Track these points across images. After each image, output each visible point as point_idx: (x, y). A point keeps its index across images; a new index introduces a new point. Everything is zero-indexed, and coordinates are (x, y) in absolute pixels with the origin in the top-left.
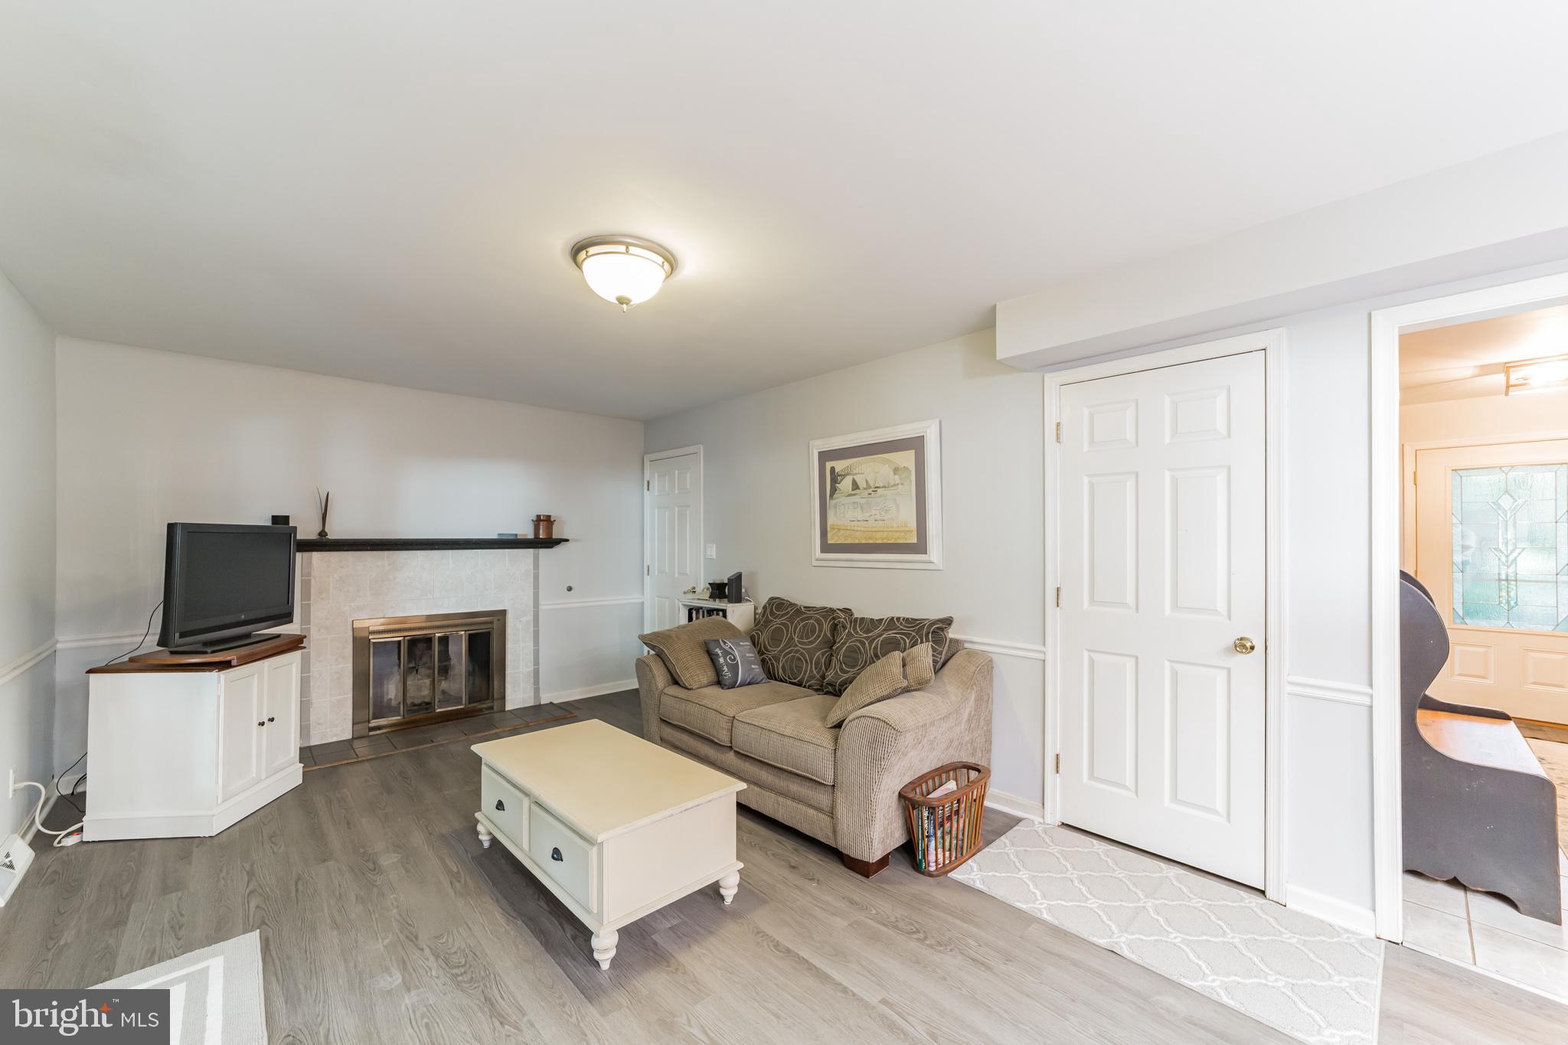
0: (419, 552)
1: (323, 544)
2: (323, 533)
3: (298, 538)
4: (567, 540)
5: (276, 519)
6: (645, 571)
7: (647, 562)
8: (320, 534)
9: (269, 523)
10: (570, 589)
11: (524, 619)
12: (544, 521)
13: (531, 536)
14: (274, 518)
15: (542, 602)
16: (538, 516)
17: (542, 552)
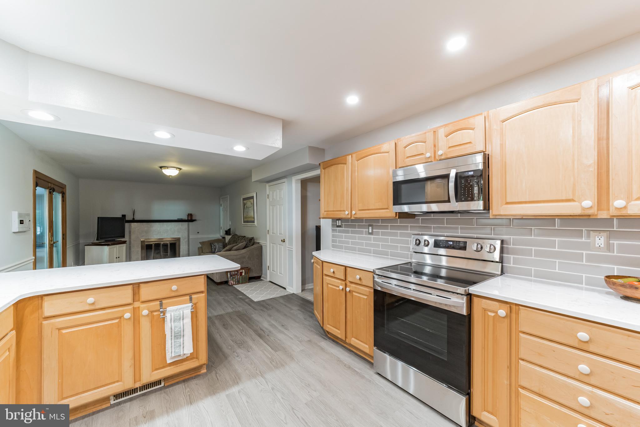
0: (157, 223)
1: (134, 221)
2: (134, 219)
3: (126, 219)
4: (196, 220)
5: (123, 215)
6: (220, 228)
7: (221, 226)
8: (133, 219)
9: (121, 217)
10: (198, 233)
11: (185, 240)
12: (190, 215)
13: (187, 219)
14: (122, 215)
15: (190, 236)
16: (188, 214)
17: (190, 223)
